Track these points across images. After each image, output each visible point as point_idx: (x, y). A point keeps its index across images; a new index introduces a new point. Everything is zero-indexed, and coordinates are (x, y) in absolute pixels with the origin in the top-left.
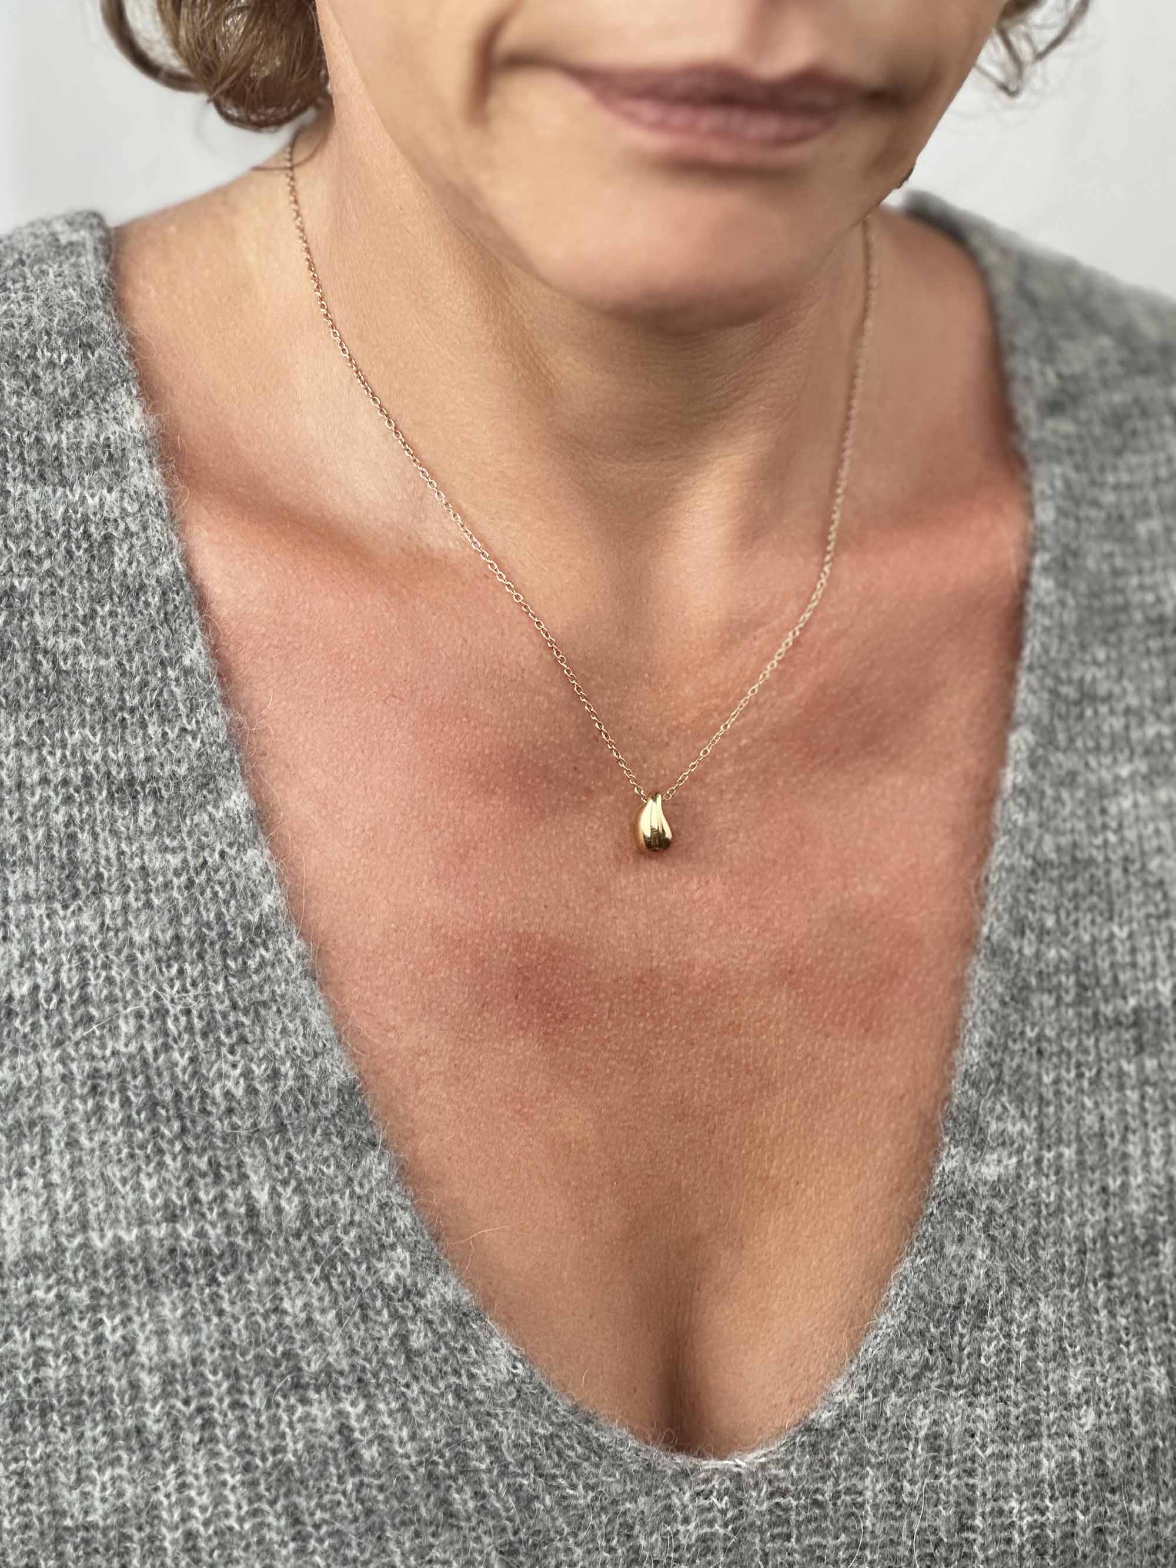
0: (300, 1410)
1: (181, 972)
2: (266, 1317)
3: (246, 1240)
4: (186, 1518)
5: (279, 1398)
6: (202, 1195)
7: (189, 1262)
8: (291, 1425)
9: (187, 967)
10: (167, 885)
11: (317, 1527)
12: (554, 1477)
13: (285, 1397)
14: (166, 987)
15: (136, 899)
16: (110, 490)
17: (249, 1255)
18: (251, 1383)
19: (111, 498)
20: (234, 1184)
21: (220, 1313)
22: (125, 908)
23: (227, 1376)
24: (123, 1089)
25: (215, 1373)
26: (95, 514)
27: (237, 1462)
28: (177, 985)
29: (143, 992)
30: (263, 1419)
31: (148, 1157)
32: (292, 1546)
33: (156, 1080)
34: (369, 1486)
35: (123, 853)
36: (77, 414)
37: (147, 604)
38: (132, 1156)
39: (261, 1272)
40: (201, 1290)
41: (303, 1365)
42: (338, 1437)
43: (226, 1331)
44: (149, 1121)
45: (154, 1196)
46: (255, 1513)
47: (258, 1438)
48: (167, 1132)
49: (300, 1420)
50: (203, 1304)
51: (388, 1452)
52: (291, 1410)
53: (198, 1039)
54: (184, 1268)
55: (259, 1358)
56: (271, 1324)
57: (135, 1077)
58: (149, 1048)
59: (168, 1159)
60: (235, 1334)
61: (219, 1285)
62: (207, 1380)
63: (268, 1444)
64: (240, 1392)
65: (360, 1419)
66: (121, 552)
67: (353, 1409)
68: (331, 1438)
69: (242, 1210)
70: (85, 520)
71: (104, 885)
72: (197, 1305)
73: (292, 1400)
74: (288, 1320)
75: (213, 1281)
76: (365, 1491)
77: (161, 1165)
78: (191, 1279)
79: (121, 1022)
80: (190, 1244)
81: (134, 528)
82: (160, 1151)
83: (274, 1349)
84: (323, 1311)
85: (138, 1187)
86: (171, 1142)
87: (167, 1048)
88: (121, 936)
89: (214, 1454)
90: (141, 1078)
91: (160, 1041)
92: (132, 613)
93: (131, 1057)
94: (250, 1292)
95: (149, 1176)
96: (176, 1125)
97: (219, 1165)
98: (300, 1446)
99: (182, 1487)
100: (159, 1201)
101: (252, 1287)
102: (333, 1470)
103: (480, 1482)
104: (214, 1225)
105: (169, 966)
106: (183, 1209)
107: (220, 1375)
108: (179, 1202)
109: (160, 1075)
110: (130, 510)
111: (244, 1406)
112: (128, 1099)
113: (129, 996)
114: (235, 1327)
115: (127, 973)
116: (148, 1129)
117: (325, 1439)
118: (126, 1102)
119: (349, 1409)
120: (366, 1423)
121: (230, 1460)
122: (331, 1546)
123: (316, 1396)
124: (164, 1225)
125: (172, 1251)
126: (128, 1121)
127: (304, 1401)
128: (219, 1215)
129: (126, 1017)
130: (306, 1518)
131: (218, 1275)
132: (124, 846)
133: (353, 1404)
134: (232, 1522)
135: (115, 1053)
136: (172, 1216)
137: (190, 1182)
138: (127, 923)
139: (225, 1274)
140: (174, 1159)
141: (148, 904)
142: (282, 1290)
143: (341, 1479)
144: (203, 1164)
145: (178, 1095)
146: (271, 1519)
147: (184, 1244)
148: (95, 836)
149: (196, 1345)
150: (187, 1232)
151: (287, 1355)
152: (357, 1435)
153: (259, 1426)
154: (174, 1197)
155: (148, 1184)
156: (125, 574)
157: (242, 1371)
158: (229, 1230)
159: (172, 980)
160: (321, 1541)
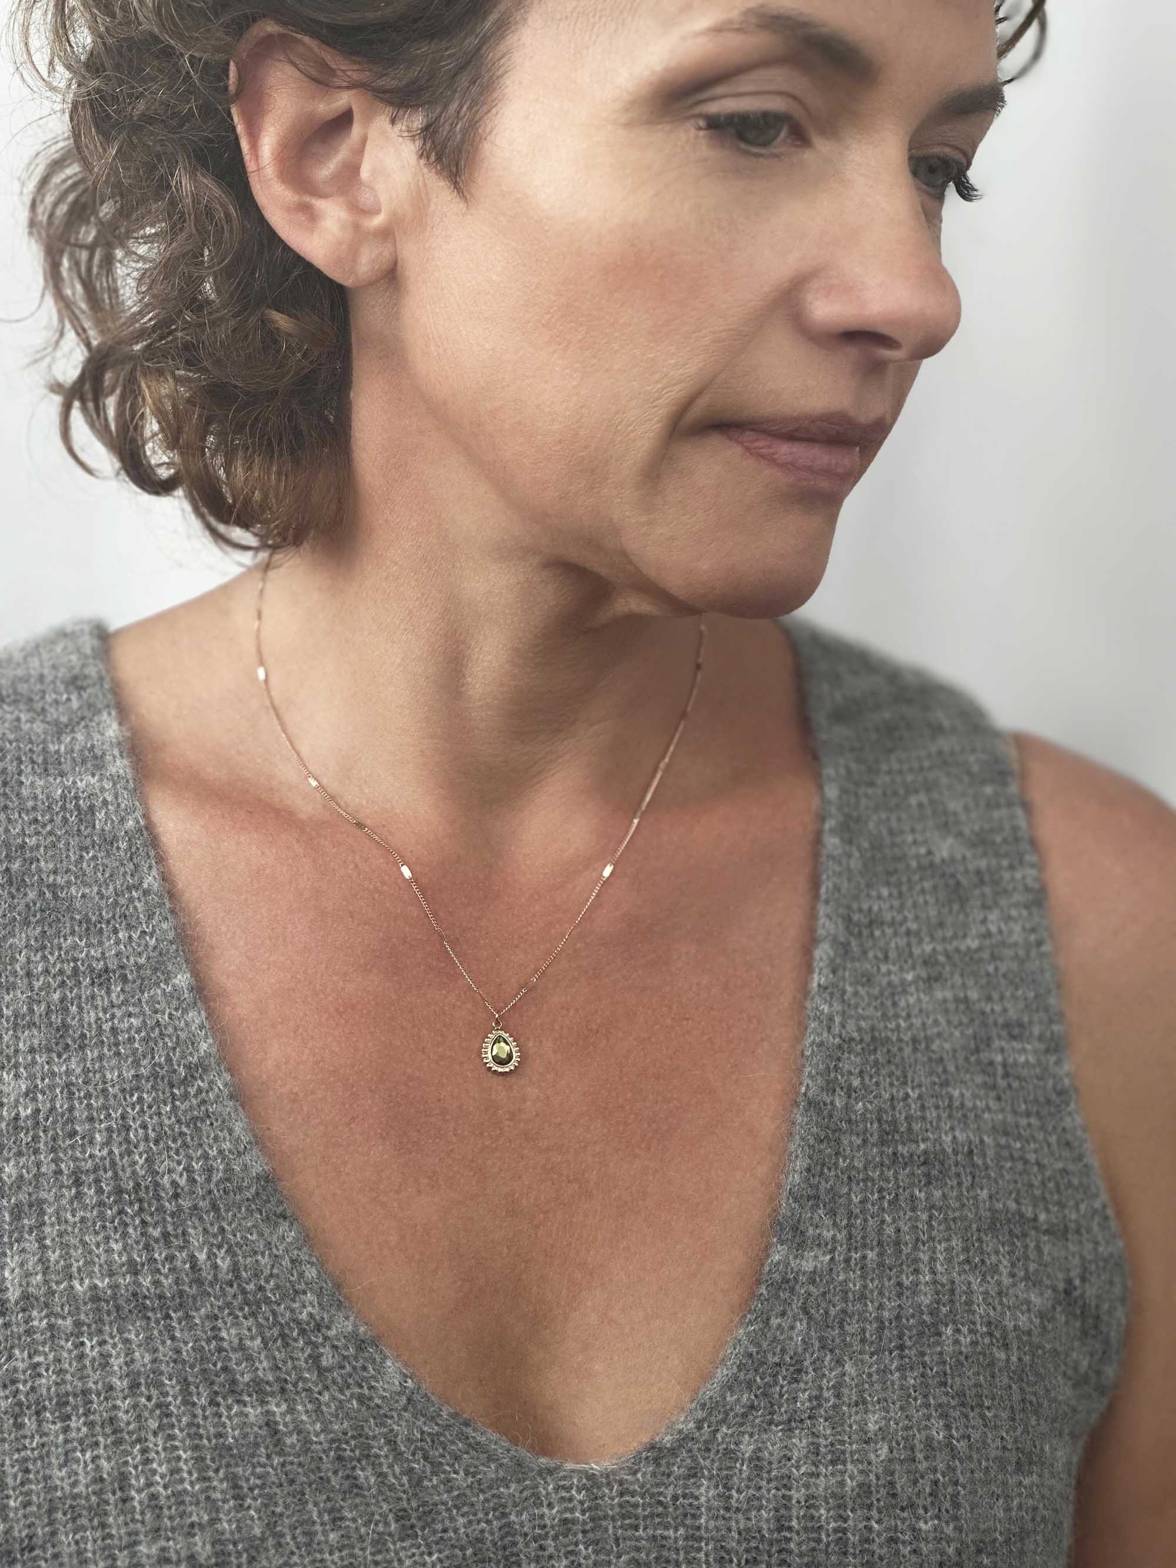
0: (235, 1409)
1: (140, 1100)
2: (208, 1341)
3: (190, 1287)
5: (220, 1399)
6: (156, 1256)
7: (148, 1302)
8: (229, 1418)
9: (145, 1096)
10: (131, 1040)
11: (251, 1489)
12: (441, 1463)
13: (224, 1398)
14: (129, 1110)
15: (109, 1050)
16: (93, 775)
17: (194, 1298)
18: (197, 1388)
19: (93, 781)
20: (181, 1249)
21: (173, 1338)
22: (101, 1058)
23: (179, 1382)
24: (97, 1181)
25: (170, 1380)
26: (83, 792)
28: (138, 1108)
29: (113, 1115)
30: (208, 1413)
31: (116, 1228)
32: (232, 1503)
33: (120, 1173)
34: (292, 1463)
35: (100, 1019)
36: (73, 731)
37: (118, 848)
38: (104, 1227)
39: (203, 1310)
40: (157, 1322)
41: (238, 1376)
42: (265, 1428)
43: (178, 1352)
44: (115, 1202)
45: (120, 1255)
47: (205, 1427)
48: (129, 1211)
49: (236, 1415)
50: (160, 1331)
51: (307, 1441)
52: (229, 1408)
53: (152, 1145)
54: (145, 1307)
55: (204, 1371)
56: (212, 1347)
57: (106, 1172)
58: (116, 1151)
59: (131, 1230)
60: (185, 1354)
61: (171, 1318)
62: (163, 1385)
63: (212, 1430)
64: (190, 1394)
65: (283, 1415)
66: (100, 815)
67: (277, 1408)
68: (260, 1428)
69: (188, 1266)
70: (77, 798)
71: (87, 1042)
72: (156, 1332)
73: (230, 1401)
74: (225, 1345)
75: (168, 1317)
76: (289, 1467)
77: (125, 1235)
78: (150, 1314)
79: (97, 1136)
80: (148, 1290)
81: (109, 799)
82: (126, 1225)
83: (215, 1365)
84: (252, 1338)
85: (109, 1251)
86: (133, 1218)
87: (129, 1153)
88: (98, 1076)
90: (110, 1174)
91: (124, 1147)
92: (108, 855)
93: (103, 1159)
94: (196, 1324)
95: (117, 1241)
96: (136, 1207)
97: (169, 1234)
98: (237, 1433)
100: (124, 1259)
101: (197, 1321)
102: (263, 1450)
103: (381, 1464)
104: (167, 1277)
105: (132, 1095)
106: (143, 1265)
107: (174, 1380)
108: (138, 1259)
109: (123, 1170)
110: (107, 787)
111: (194, 1404)
112: (101, 1187)
113: (102, 1117)
114: (184, 1348)
115: (101, 1101)
116: (115, 1209)
117: (256, 1429)
118: (100, 1191)
119: (275, 1409)
120: (288, 1418)
121: (183, 1441)
122: (262, 1503)
123: (248, 1399)
124: (128, 1277)
125: (135, 1294)
126: (101, 1204)
127: (238, 1402)
128: (170, 1269)
129: (100, 1131)
131: (171, 1312)
132: (101, 1015)
133: (278, 1405)
135: (90, 1156)
136: (134, 1269)
137: (147, 1247)
138: (102, 1067)
139: (175, 1312)
140: (135, 1229)
141: (118, 1054)
142: (220, 1323)
143: (268, 1457)
144: (156, 1233)
145: (137, 1185)
147: (145, 1290)
148: (80, 1008)
149: (154, 1361)
150: (146, 1281)
151: (225, 1369)
152: (281, 1427)
153: (205, 1418)
154: (135, 1256)
155: (116, 1247)
156: (103, 830)
157: (191, 1379)
158: (177, 1282)
159: (133, 1104)
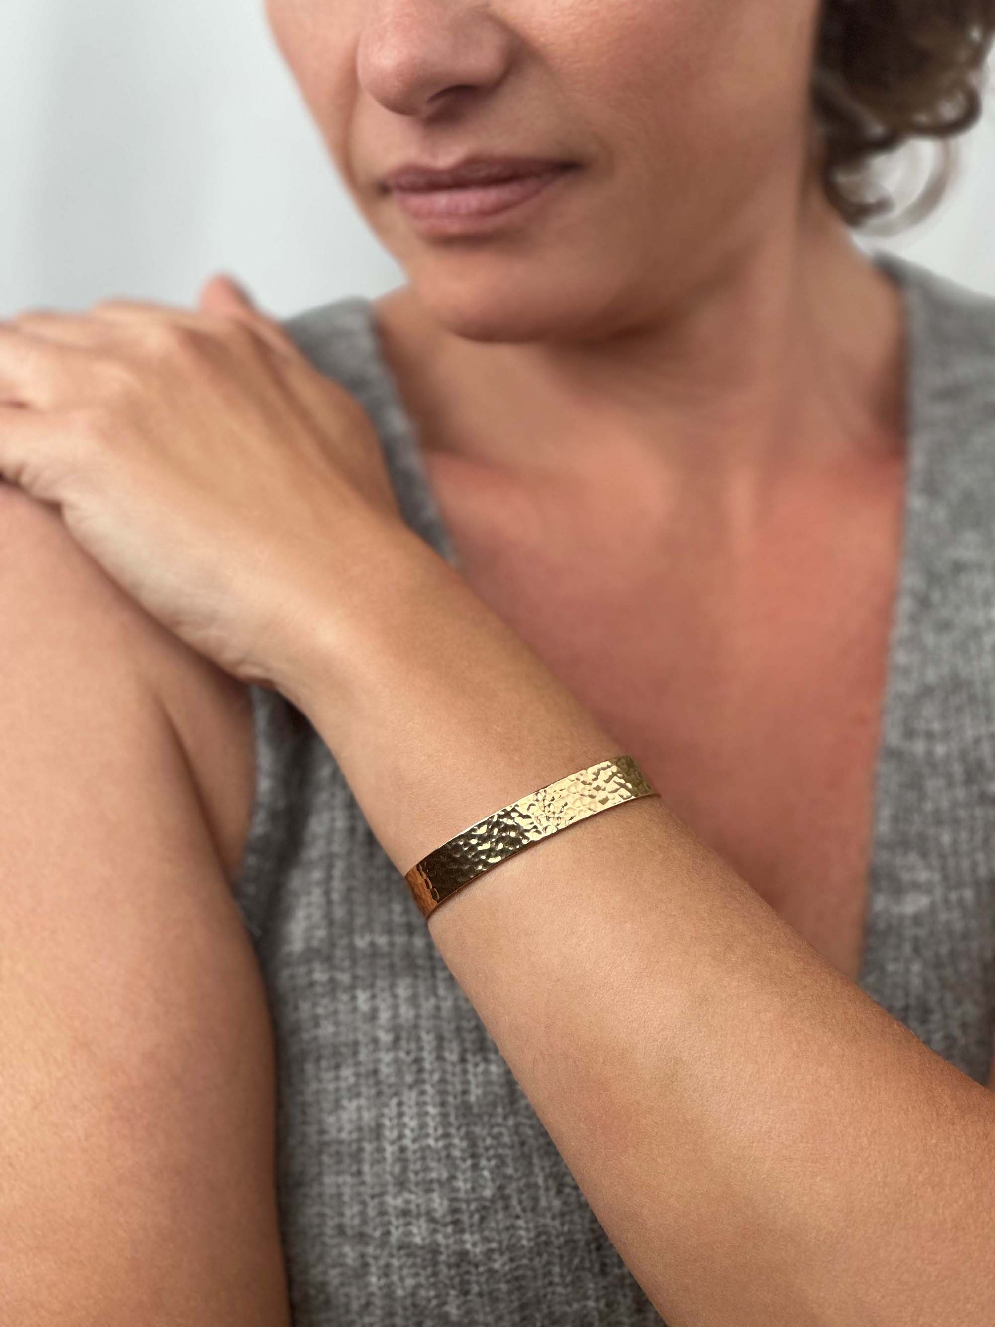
4: (401, 1137)
27: (438, 1099)
46: (446, 1136)
89: (423, 1093)
99: (401, 1114)
130: (480, 1144)
134: (431, 1142)
146: (456, 1141)
160: (489, 1159)
